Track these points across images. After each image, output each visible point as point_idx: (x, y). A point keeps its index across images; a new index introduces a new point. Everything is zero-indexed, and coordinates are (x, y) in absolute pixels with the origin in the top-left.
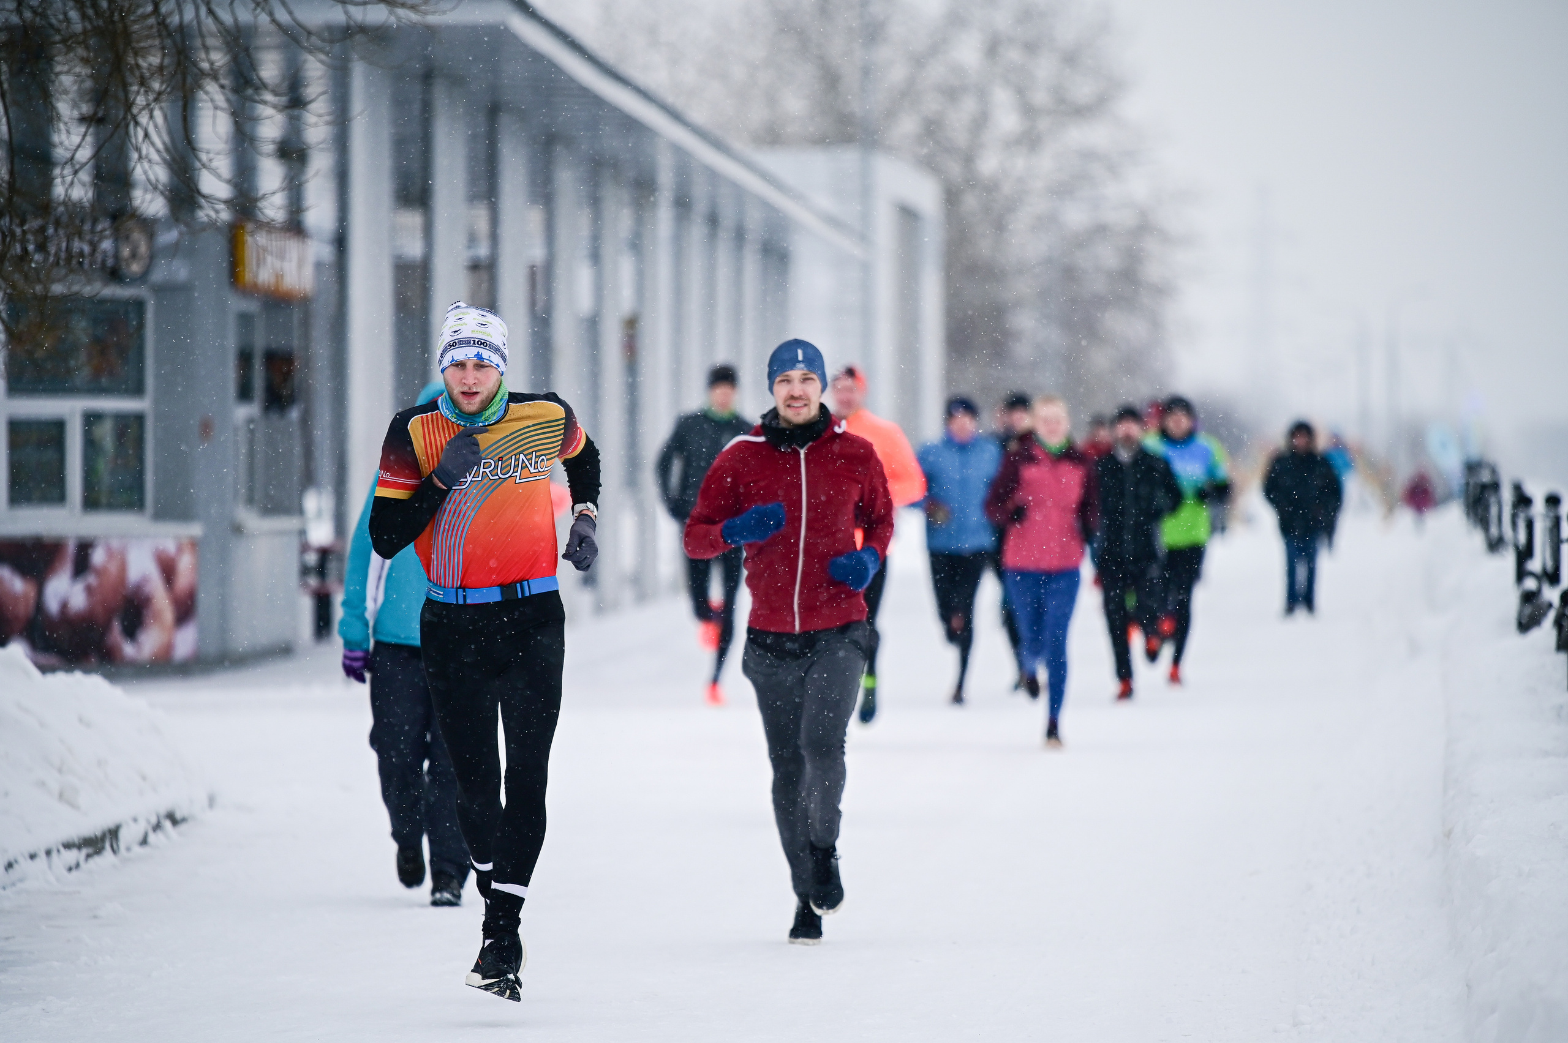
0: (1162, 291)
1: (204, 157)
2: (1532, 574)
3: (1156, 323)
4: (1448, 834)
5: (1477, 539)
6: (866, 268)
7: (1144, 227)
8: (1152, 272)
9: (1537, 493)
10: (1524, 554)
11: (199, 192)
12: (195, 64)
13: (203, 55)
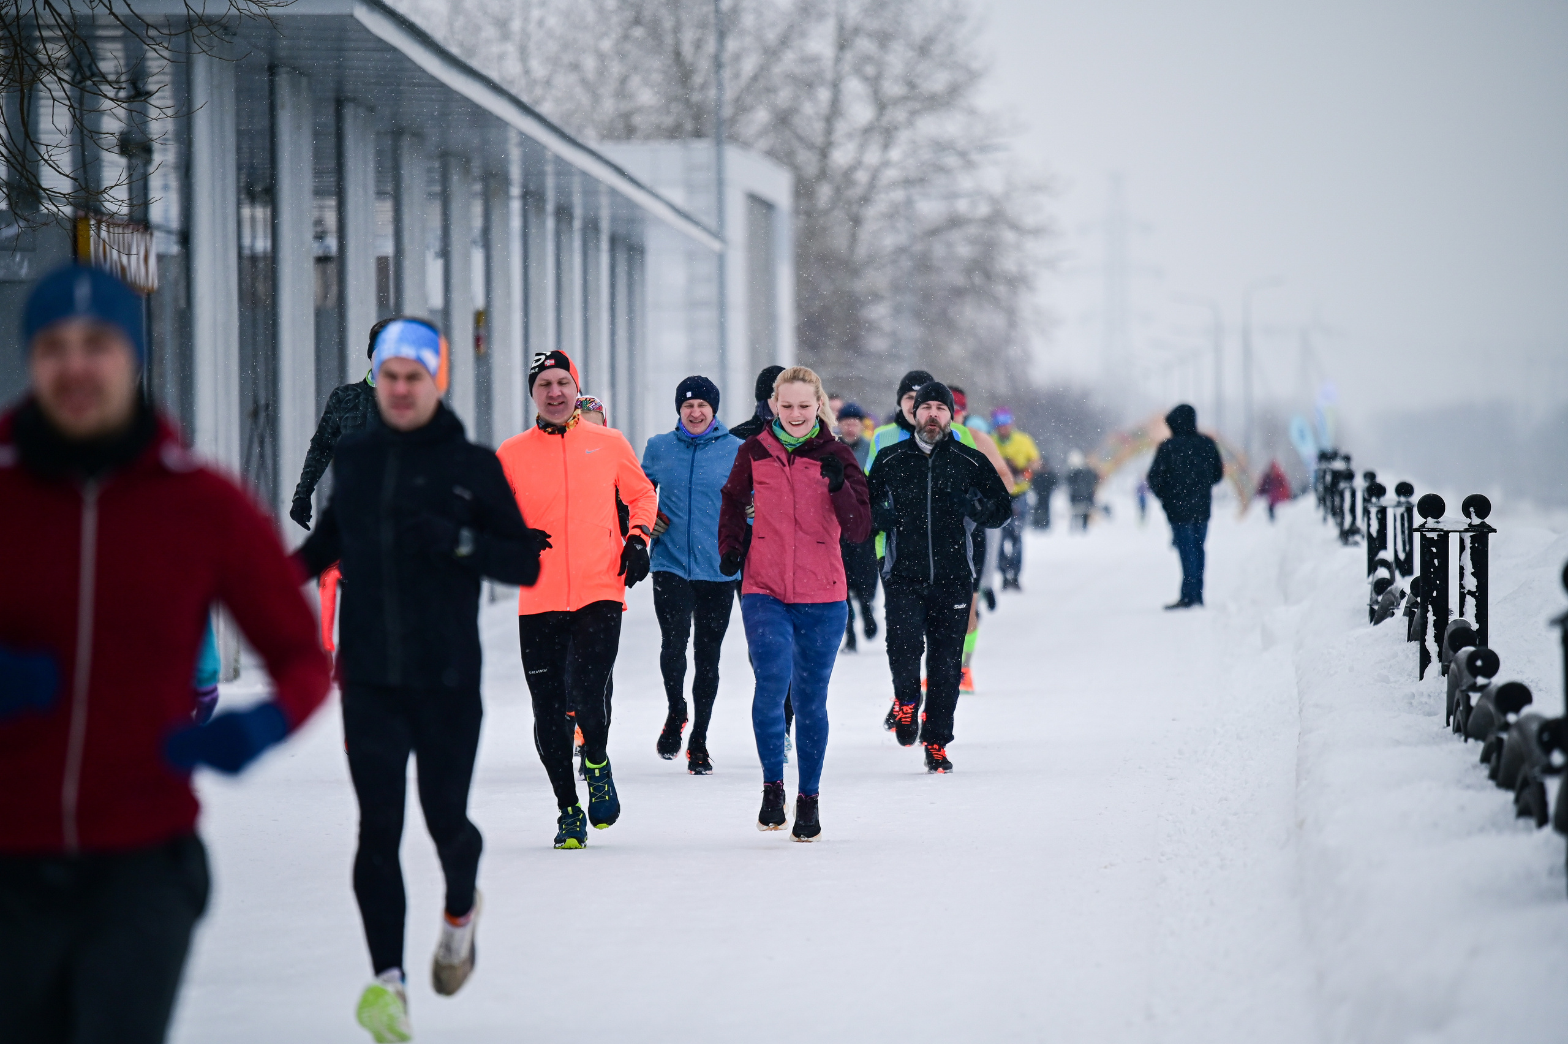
0: (1017, 282)
1: (43, 150)
2: (1384, 563)
3: (1011, 315)
4: (1301, 825)
5: (1331, 529)
6: (721, 260)
7: (996, 218)
8: (1008, 263)
9: (1389, 481)
10: (1377, 543)
11: (40, 186)
12: (34, 55)
13: (41, 46)
